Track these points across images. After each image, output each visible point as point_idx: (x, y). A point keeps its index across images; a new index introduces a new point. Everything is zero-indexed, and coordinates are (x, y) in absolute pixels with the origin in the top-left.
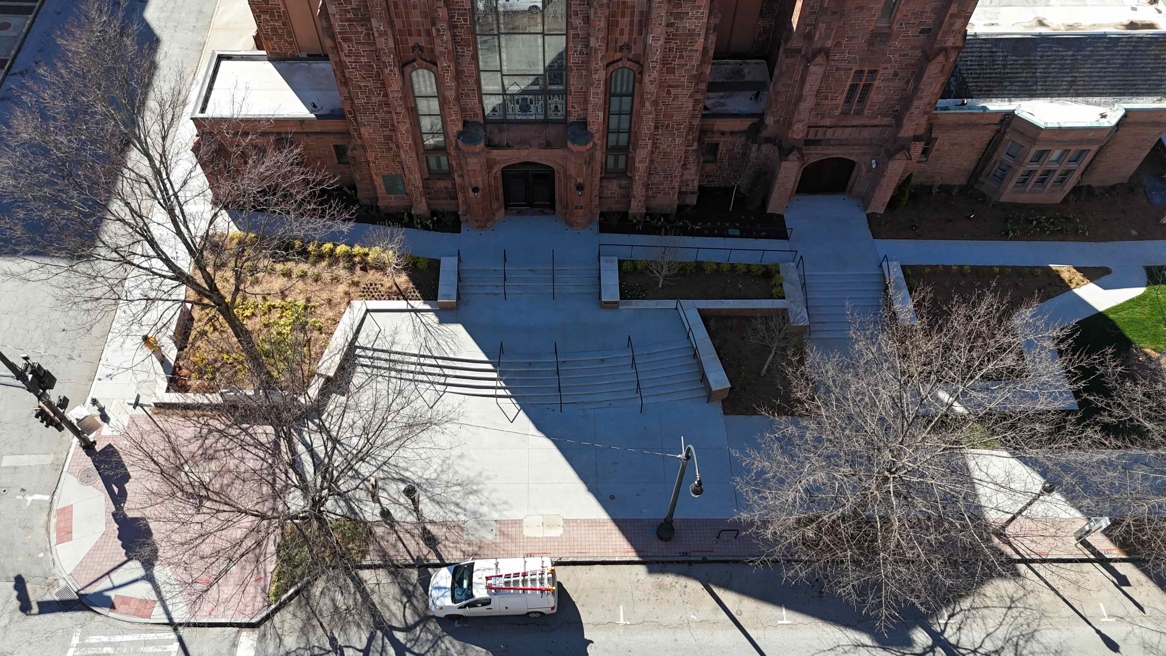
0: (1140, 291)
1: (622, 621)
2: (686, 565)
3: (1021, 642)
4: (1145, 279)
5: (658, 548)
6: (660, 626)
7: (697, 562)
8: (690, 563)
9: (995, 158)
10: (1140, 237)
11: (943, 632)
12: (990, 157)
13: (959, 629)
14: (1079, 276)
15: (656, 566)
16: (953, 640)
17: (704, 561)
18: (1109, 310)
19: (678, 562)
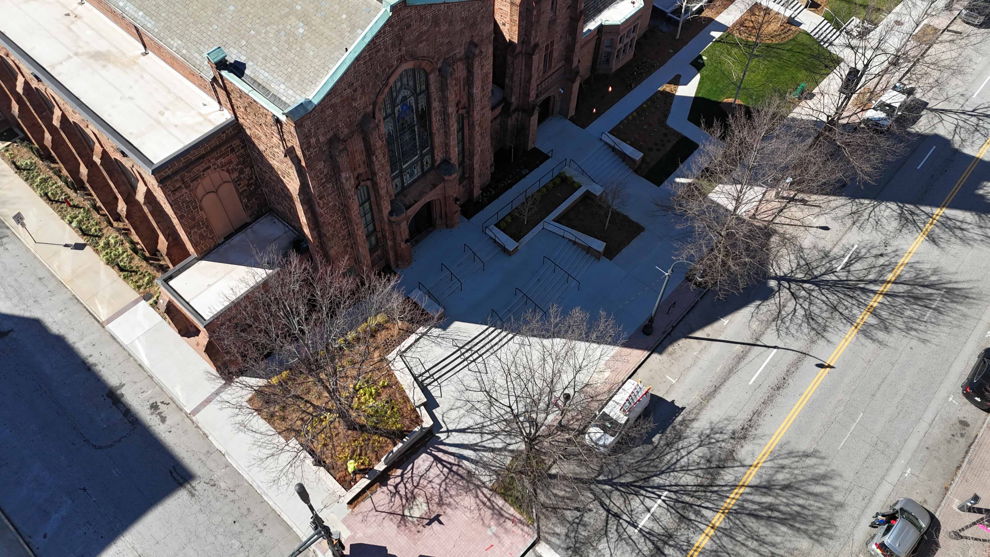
0: (698, 77)
1: (674, 381)
2: (668, 336)
3: (801, 254)
4: (694, 69)
5: (652, 340)
6: (688, 369)
7: (671, 331)
8: (669, 334)
9: (600, 52)
10: (676, 51)
11: (776, 274)
12: (598, 54)
13: (779, 268)
14: (673, 86)
15: (659, 348)
16: (782, 274)
17: (674, 328)
18: (696, 93)
19: (665, 338)
